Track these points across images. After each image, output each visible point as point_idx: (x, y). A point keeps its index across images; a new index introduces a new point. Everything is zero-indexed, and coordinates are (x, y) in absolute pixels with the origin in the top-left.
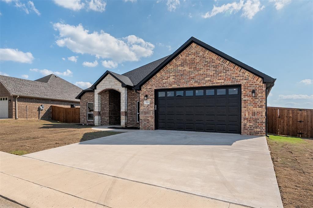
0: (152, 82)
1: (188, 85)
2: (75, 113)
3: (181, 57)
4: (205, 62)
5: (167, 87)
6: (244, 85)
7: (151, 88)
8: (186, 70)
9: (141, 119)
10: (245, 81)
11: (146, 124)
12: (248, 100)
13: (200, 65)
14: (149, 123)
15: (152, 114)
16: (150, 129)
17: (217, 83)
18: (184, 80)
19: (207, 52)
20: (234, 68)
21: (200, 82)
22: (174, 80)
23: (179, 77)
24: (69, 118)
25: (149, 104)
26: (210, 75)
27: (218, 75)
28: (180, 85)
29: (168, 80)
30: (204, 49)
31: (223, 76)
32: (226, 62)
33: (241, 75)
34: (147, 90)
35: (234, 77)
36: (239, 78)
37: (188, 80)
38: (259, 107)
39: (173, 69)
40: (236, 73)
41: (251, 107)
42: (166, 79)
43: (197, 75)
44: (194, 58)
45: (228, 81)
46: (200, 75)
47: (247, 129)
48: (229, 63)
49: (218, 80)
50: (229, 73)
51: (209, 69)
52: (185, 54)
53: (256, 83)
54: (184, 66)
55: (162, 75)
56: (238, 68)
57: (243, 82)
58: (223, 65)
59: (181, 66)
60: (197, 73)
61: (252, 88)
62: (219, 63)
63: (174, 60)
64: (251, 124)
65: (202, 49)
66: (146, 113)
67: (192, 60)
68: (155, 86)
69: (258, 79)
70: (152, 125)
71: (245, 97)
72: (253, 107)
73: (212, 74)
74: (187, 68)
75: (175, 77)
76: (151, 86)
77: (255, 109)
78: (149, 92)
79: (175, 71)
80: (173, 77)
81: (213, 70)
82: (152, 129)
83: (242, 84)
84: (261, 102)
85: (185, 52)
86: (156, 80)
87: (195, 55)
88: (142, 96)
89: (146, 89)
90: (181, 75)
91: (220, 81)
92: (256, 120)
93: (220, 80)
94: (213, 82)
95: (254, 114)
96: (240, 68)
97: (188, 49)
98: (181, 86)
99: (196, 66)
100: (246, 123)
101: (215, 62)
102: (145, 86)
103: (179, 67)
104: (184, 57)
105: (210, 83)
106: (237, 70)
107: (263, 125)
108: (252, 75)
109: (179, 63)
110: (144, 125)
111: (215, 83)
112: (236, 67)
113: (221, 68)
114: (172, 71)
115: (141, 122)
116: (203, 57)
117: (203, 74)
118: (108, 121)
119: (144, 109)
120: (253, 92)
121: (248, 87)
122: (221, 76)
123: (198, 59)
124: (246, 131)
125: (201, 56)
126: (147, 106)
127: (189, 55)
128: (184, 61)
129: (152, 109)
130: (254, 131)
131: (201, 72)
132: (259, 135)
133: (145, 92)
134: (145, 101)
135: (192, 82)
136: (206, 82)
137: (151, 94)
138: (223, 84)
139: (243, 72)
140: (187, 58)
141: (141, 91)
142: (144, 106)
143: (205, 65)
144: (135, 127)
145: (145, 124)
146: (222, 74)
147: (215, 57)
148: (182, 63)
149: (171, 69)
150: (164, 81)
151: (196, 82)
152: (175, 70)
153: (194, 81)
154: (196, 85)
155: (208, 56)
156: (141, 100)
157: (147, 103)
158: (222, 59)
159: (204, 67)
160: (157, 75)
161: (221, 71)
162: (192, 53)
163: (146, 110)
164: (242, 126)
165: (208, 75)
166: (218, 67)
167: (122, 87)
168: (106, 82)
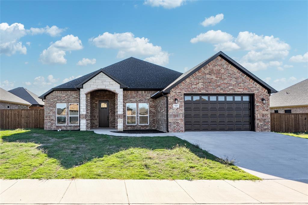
0: (182, 86)
1: (215, 92)
2: (19, 116)
3: (208, 67)
4: (229, 73)
5: (197, 92)
6: (257, 94)
7: (181, 92)
8: (213, 78)
9: (170, 122)
10: (257, 91)
11: (176, 127)
12: (259, 106)
13: (224, 76)
14: (178, 125)
15: (182, 117)
16: (180, 132)
17: (238, 91)
18: (211, 87)
19: (230, 65)
20: (249, 81)
21: (225, 89)
22: (202, 86)
23: (207, 84)
24: (9, 123)
25: (178, 107)
26: (233, 84)
27: (239, 85)
28: (208, 91)
29: (197, 86)
30: (227, 63)
31: (242, 86)
32: (244, 75)
33: (254, 87)
34: (176, 94)
35: (249, 87)
36: (253, 89)
37: (215, 87)
38: (266, 111)
39: (201, 76)
40: (251, 85)
41: (261, 111)
42: (195, 85)
43: (222, 84)
44: (220, 69)
45: (245, 90)
46: (225, 84)
47: (259, 127)
48: (246, 77)
50: (246, 84)
51: (232, 80)
52: (212, 65)
53: (264, 93)
54: (211, 75)
55: (191, 81)
56: (252, 81)
57: (256, 92)
58: (242, 77)
59: (209, 75)
60: (222, 82)
61: (262, 97)
62: (239, 76)
63: (202, 69)
64: (262, 123)
65: (226, 63)
66: (175, 116)
67: (218, 71)
68: (184, 90)
69: (265, 90)
70: (182, 128)
71: (257, 103)
72: (263, 111)
73: (234, 84)
74: (214, 77)
75: (204, 84)
76: (180, 90)
77: (264, 112)
78: (179, 95)
79: (204, 78)
80: (201, 83)
81: (235, 81)
82: (182, 132)
83: (255, 94)
84: (267, 107)
85: (212, 63)
86: (185, 85)
87: (220, 67)
88: (171, 99)
89: (175, 92)
90: (209, 82)
91: (240, 90)
92: (265, 120)
93: (240, 89)
94: (235, 90)
95: (263, 116)
96: (253, 81)
97: (214, 60)
99: (221, 76)
100: (258, 122)
101: (236, 75)
102: (174, 90)
103: (207, 76)
104: (211, 67)
105: (232, 91)
106: (251, 82)
107: (269, 123)
108: (261, 87)
109: (207, 72)
110: (173, 128)
111: (236, 91)
112: (251, 80)
113: (240, 80)
114: (201, 78)
115: (169, 125)
116: (227, 70)
117: (227, 84)
118: (89, 125)
119: (173, 112)
120: (263, 100)
121: (259, 95)
122: (240, 86)
123: (223, 71)
124: (258, 128)
125: (225, 68)
126: (177, 110)
127: (216, 66)
128: (211, 71)
129: (181, 112)
130: (264, 128)
131: (226, 81)
132: (267, 131)
133: (174, 95)
134: (174, 104)
135: (219, 89)
136: (229, 90)
137: (181, 98)
138: (242, 93)
139: (255, 85)
140: (214, 68)
141: (170, 94)
142: (173, 109)
143: (228, 76)
146: (241, 85)
147: (236, 70)
148: (209, 72)
149: (200, 76)
150: (194, 86)
151: (221, 89)
152: (204, 77)
154: (222, 92)
155: (230, 69)
156: (170, 103)
157: (176, 106)
158: (241, 73)
159: (228, 77)
160: (187, 80)
161: (241, 82)
162: (218, 64)
163: (175, 113)
164: (256, 125)
165: (231, 84)
166: (239, 79)
167: (121, 88)
168: (97, 81)
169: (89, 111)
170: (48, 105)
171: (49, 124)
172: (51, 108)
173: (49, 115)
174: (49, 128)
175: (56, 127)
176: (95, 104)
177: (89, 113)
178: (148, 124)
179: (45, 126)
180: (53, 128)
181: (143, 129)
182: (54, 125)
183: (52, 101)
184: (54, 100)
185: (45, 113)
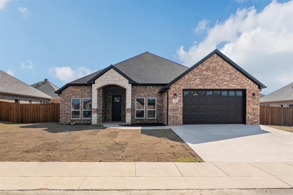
0: (181, 82)
1: (211, 88)
3: (205, 64)
4: (223, 70)
5: (194, 88)
6: (248, 89)
7: (180, 88)
8: (209, 75)
9: (169, 115)
10: (249, 87)
11: (175, 120)
12: (250, 100)
13: (220, 72)
14: (177, 119)
15: (180, 111)
16: (178, 125)
17: (231, 87)
18: (208, 83)
19: (225, 62)
20: (242, 77)
21: (220, 85)
22: (200, 82)
23: (204, 80)
25: (177, 102)
26: (227, 80)
27: (232, 81)
28: (204, 87)
29: (195, 82)
30: (223, 60)
31: (235, 82)
32: (237, 72)
33: (246, 82)
34: (176, 89)
35: (242, 83)
36: (245, 84)
37: (211, 83)
38: (256, 105)
39: (199, 73)
40: (244, 81)
41: (252, 105)
42: (193, 81)
43: (217, 80)
44: (216, 66)
45: (238, 86)
46: (220, 80)
47: (250, 120)
48: (239, 73)
49: (232, 84)
50: (239, 80)
51: (226, 76)
52: (209, 62)
53: (255, 89)
54: (208, 71)
55: (189, 77)
57: (247, 88)
58: (235, 74)
59: (206, 71)
60: (217, 78)
61: (253, 92)
62: (233, 72)
63: (200, 66)
64: (252, 117)
65: (221, 60)
66: (174, 110)
67: (214, 68)
68: (183, 86)
69: (256, 86)
70: (180, 121)
71: (248, 98)
72: (253, 105)
73: (228, 80)
74: (210, 73)
75: (201, 80)
76: (180, 86)
77: (254, 106)
78: (178, 91)
79: (201, 75)
80: (199, 79)
81: (229, 77)
82: (181, 125)
83: (247, 89)
84: (257, 101)
85: (209, 60)
86: (184, 81)
87: (216, 64)
88: (171, 95)
89: (175, 88)
90: (205, 78)
91: (233, 86)
92: (254, 114)
93: (233, 84)
94: (229, 86)
95: (253, 110)
96: (246, 77)
97: (211, 58)
98: (206, 88)
99: (217, 72)
100: (249, 116)
101: (230, 71)
102: (174, 86)
103: (204, 72)
104: (208, 64)
105: (227, 87)
106: (244, 78)
107: (258, 117)
108: (252, 83)
109: (204, 68)
111: (230, 87)
112: (244, 76)
113: (234, 76)
114: (199, 75)
115: (169, 119)
116: (222, 66)
117: (222, 80)
119: (172, 106)
120: (254, 95)
121: (250, 91)
122: (234, 82)
123: (218, 68)
124: (249, 122)
125: (221, 65)
126: (176, 104)
127: (212, 63)
128: (208, 67)
129: (180, 106)
130: (254, 122)
131: (221, 77)
132: (256, 124)
133: (174, 91)
134: (173, 99)
135: (214, 84)
136: (224, 86)
137: (180, 93)
138: (235, 88)
139: (247, 81)
140: (211, 65)
141: (170, 89)
142: (173, 103)
143: (223, 72)
144: (134, 123)
145: (173, 120)
146: (235, 81)
147: (230, 67)
148: (206, 69)
149: (198, 72)
150: (192, 82)
151: (217, 85)
152: (201, 73)
153: (215, 85)
154: (217, 87)
155: (225, 65)
156: (170, 98)
157: (175, 101)
158: (235, 70)
159: (223, 74)
160: (185, 77)
161: (234, 78)
162: (214, 61)
163: (175, 108)
164: (247, 118)
165: (225, 80)
166: (233, 75)
167: (129, 83)
168: (108, 77)
169: (101, 106)
170: (63, 99)
171: (64, 118)
172: (66, 103)
173: (64, 109)
174: (64, 122)
175: (71, 120)
176: (108, 99)
177: (101, 107)
178: (156, 118)
179: (60, 120)
180: (68, 122)
181: (151, 122)
182: (69, 119)
183: (67, 95)
184: (69, 94)
185: (61, 107)
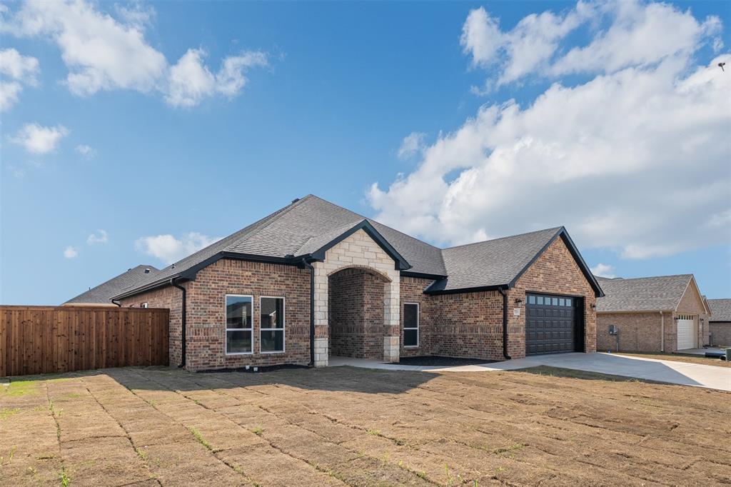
170: (202, 297)
171: (205, 353)
172: (212, 308)
173: (206, 326)
174: (204, 364)
175: (227, 359)
180: (217, 363)
182: (222, 355)
183: (213, 286)
184: (221, 283)
